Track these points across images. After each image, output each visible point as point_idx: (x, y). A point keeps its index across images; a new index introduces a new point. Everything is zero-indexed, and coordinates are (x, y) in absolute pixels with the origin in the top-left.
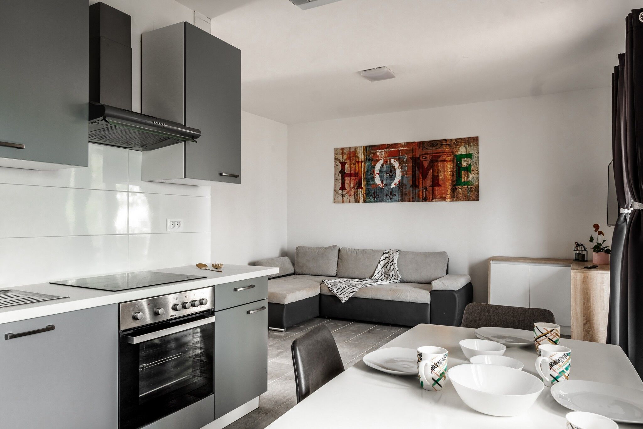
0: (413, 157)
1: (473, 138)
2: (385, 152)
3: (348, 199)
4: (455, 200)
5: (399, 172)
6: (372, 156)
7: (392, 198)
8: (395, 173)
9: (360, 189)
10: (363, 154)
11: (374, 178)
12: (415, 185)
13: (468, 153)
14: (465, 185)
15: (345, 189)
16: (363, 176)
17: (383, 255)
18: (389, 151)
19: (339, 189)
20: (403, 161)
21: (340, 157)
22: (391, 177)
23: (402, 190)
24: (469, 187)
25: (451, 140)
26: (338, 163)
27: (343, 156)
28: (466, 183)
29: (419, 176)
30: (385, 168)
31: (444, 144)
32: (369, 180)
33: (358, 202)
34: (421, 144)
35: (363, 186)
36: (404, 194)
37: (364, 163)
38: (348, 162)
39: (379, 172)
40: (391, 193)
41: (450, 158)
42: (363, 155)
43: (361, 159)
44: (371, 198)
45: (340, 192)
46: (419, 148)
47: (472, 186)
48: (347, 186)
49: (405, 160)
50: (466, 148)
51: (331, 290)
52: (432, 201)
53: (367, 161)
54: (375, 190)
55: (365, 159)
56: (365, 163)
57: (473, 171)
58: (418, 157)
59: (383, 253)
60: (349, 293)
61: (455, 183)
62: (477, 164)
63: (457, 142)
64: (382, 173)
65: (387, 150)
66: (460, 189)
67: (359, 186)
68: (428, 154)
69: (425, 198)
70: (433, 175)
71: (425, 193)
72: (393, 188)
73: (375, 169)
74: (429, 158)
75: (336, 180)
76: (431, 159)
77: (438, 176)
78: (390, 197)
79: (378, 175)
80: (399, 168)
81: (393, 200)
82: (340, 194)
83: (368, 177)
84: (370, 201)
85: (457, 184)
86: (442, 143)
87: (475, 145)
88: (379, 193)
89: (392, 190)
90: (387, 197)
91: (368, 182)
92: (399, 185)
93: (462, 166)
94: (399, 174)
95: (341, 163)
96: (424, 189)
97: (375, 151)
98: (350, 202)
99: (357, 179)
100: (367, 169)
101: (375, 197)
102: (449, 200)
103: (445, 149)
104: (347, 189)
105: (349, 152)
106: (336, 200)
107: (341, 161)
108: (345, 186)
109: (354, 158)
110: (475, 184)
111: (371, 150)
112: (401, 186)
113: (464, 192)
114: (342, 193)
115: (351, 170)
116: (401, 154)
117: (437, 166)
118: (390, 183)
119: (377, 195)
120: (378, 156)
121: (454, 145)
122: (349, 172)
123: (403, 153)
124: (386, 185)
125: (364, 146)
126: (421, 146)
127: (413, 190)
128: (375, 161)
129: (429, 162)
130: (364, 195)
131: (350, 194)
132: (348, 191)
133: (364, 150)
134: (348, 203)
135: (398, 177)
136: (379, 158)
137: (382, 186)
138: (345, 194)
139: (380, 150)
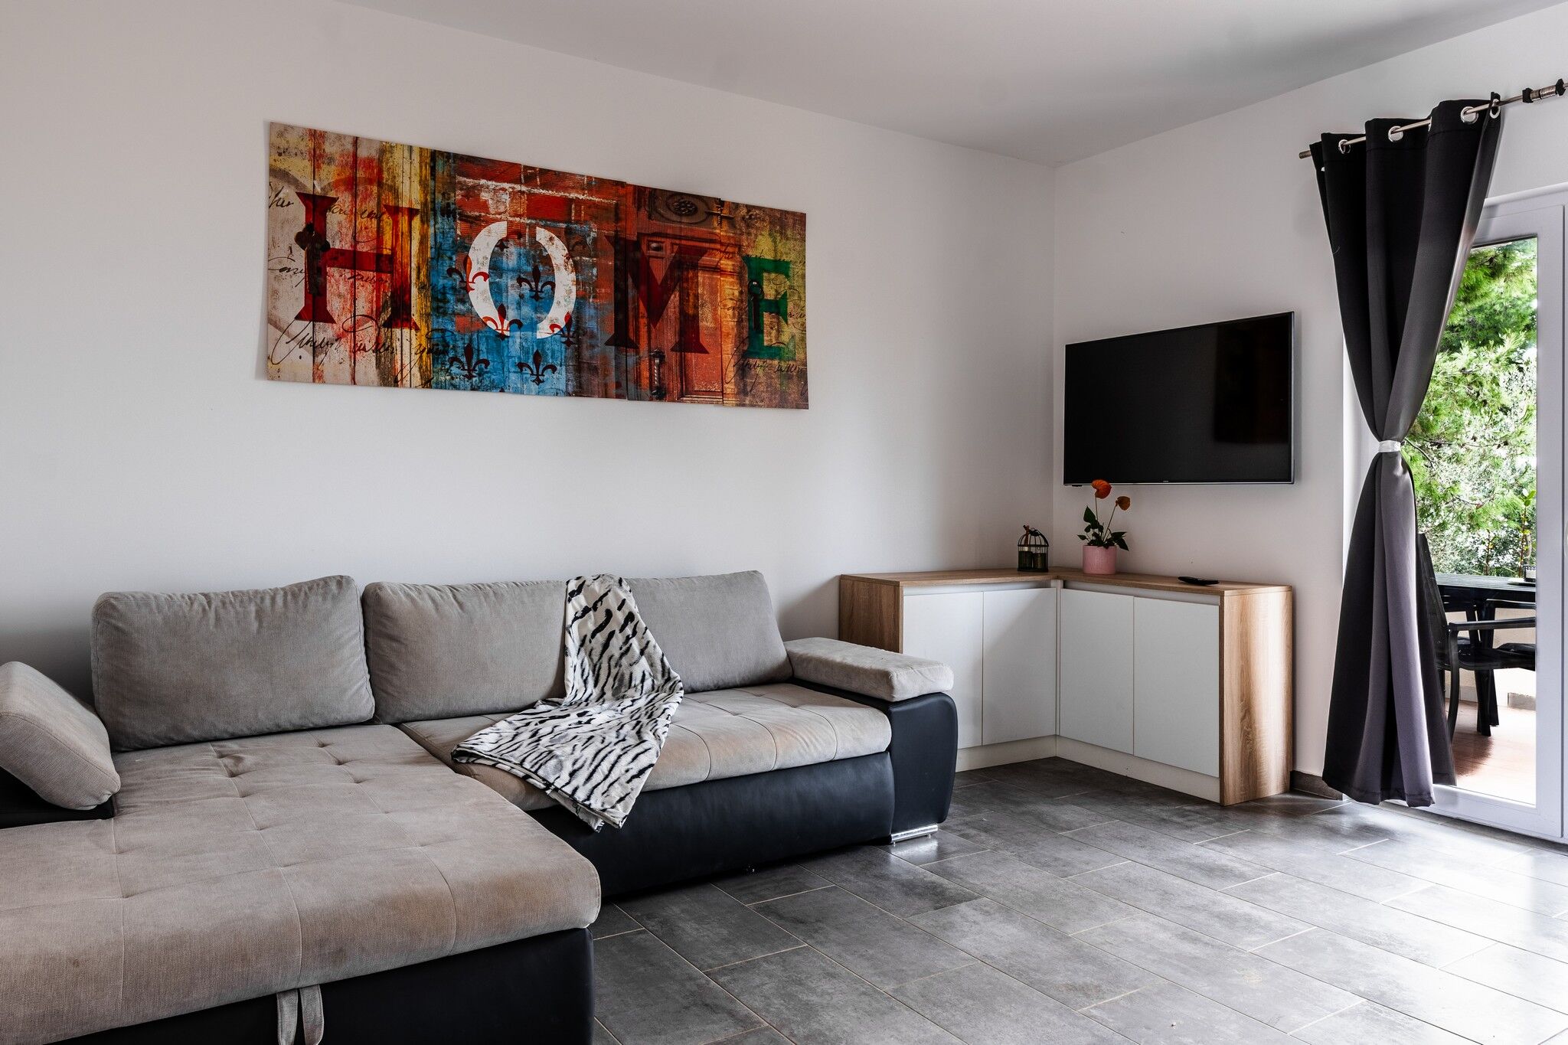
0: (616, 235)
1: (794, 214)
2: (514, 195)
3: (347, 366)
4: (747, 402)
5: (565, 281)
6: (460, 197)
7: (541, 378)
8: (553, 285)
9: (402, 327)
10: (416, 180)
11: (467, 289)
12: (623, 339)
13: (778, 258)
14: (772, 358)
15: (329, 319)
16: (419, 272)
17: (570, 600)
18: (530, 194)
19: (297, 318)
20: (583, 243)
21: (300, 167)
22: (536, 297)
23: (578, 351)
24: (784, 365)
25: (737, 206)
26: (288, 193)
27: (316, 168)
28: (775, 352)
29: (637, 308)
30: (512, 257)
31: (715, 214)
32: (444, 294)
33: (396, 383)
34: (646, 197)
35: (415, 318)
36: (585, 366)
37: (422, 222)
38: (344, 199)
39: (486, 270)
40: (538, 357)
41: (730, 263)
42: (416, 186)
43: (410, 202)
44: (454, 370)
45: (303, 328)
46: (639, 208)
47: (791, 363)
48: (335, 305)
49: (589, 240)
50: (775, 242)
51: (543, 786)
52: (683, 401)
53: (435, 215)
54: (471, 340)
55: (425, 204)
56: (428, 221)
57: (791, 316)
58: (635, 238)
61: (746, 348)
62: (802, 296)
63: (750, 218)
64: (501, 277)
65: (524, 188)
66: (760, 368)
67: (398, 314)
68: (666, 236)
69: (659, 388)
70: (682, 311)
71: (659, 370)
72: (543, 341)
73: (472, 254)
74: (669, 251)
75: (277, 271)
76: (674, 257)
77: (695, 318)
78: (535, 372)
79: (485, 280)
80: (566, 269)
81: (547, 386)
82: (300, 338)
83: (438, 282)
84: (454, 382)
85: (752, 350)
86: (709, 209)
87: (799, 237)
88: (487, 352)
89: (543, 349)
90: (524, 372)
91: (438, 303)
92: (569, 333)
93: (763, 296)
94: (568, 288)
95: (304, 197)
96: (654, 356)
97: (471, 180)
98: (354, 381)
99: (386, 281)
100: (433, 250)
101: (474, 370)
102: (732, 400)
103: (718, 231)
104: (335, 319)
105: (351, 159)
106: (277, 367)
107: (305, 186)
108: (328, 308)
109: (375, 189)
110: (799, 356)
111: (455, 171)
112: (572, 337)
113: (771, 378)
114: (311, 335)
115: (360, 240)
116: (573, 214)
117: (693, 283)
118: (532, 318)
119: (479, 362)
120: (484, 206)
121: (743, 225)
122: (349, 245)
123: (583, 215)
124: (515, 326)
125: (421, 150)
126: (645, 201)
127: (616, 355)
128: (472, 223)
129: (668, 263)
130: (421, 357)
131: (355, 345)
132: (341, 329)
133: (423, 164)
134: (347, 384)
135: (563, 303)
136: (488, 213)
137: (500, 328)
138: (327, 344)
139: (494, 183)
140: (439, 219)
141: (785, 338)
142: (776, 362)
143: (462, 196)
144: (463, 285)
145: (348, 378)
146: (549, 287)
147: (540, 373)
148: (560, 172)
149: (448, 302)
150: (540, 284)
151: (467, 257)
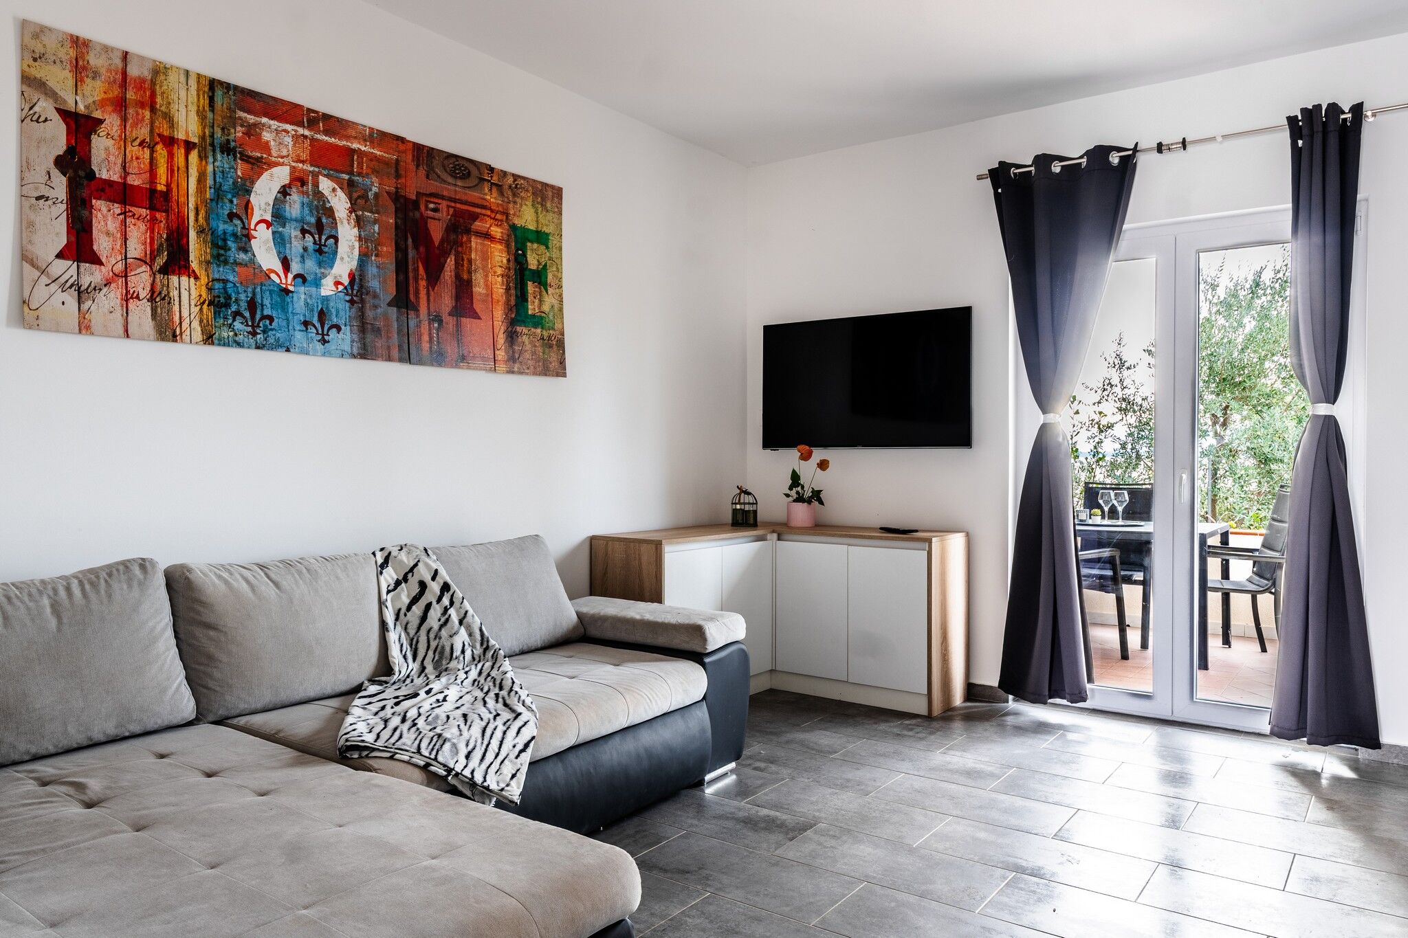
0: (397, 192)
1: (553, 187)
2: (296, 137)
3: (118, 316)
4: (516, 369)
5: (348, 234)
6: (241, 134)
7: (326, 338)
8: (336, 239)
9: (179, 275)
10: (193, 109)
11: (249, 237)
12: (404, 301)
13: (540, 229)
14: (536, 327)
15: (96, 260)
16: (197, 214)
17: (381, 573)
18: (313, 140)
19: (58, 256)
20: (364, 197)
21: (59, 78)
22: (320, 251)
23: (362, 311)
24: (545, 334)
25: (505, 174)
26: (45, 107)
27: (78, 81)
28: (538, 321)
29: (416, 270)
30: (295, 206)
31: (486, 180)
32: (225, 240)
33: (175, 338)
34: (424, 155)
35: (194, 265)
36: (369, 326)
37: (200, 156)
38: (112, 122)
39: (269, 218)
40: (322, 315)
41: (499, 230)
42: (193, 117)
43: (187, 133)
44: (238, 325)
45: (65, 269)
46: (418, 166)
47: (551, 332)
48: (102, 244)
49: (371, 195)
50: (537, 213)
51: (445, 773)
52: (460, 368)
53: (214, 151)
54: (254, 293)
55: (203, 138)
56: (206, 157)
57: (551, 286)
58: (414, 198)
59: (373, 571)
60: (517, 758)
61: (513, 316)
62: (559, 267)
63: (516, 187)
64: (284, 226)
65: (307, 133)
66: (525, 336)
67: (177, 262)
68: (443, 198)
69: (438, 354)
70: (458, 276)
71: (438, 335)
72: (326, 299)
73: (253, 199)
74: (445, 215)
75: (31, 199)
76: (450, 220)
77: (469, 283)
78: (320, 332)
79: (268, 228)
80: (349, 223)
81: (331, 346)
82: (62, 280)
83: (218, 227)
84: (237, 339)
85: (519, 318)
86: (481, 174)
87: (556, 210)
88: (272, 308)
89: (327, 308)
90: (309, 330)
91: (219, 251)
92: (352, 292)
93: (527, 266)
94: (351, 244)
95: (65, 114)
96: (433, 320)
97: (252, 117)
98: (127, 334)
99: (161, 222)
100: (213, 190)
101: (258, 326)
102: (502, 367)
103: (488, 197)
104: (104, 260)
105: (119, 77)
106: (36, 313)
107: (65, 102)
108: (95, 247)
109: (147, 114)
110: (558, 326)
111: (235, 104)
112: (356, 296)
113: (535, 346)
114: (75, 277)
115: (131, 171)
116: (355, 166)
117: (467, 247)
118: (316, 274)
119: (264, 317)
120: (266, 147)
121: (510, 193)
122: (118, 175)
123: (365, 168)
124: (300, 280)
125: (199, 76)
126: (423, 160)
127: (398, 318)
128: (253, 164)
129: (445, 226)
130: (201, 310)
131: (127, 292)
132: (111, 274)
133: (201, 93)
134: (119, 337)
135: (346, 259)
136: (270, 155)
137: (284, 281)
138: (95, 289)
139: (276, 123)
140: (219, 156)
141: (546, 308)
142: (539, 331)
143: (243, 133)
144: (245, 232)
145: (121, 331)
146: (332, 241)
147: (325, 333)
148: (342, 120)
149: (229, 249)
150: (324, 238)
151: (249, 201)
